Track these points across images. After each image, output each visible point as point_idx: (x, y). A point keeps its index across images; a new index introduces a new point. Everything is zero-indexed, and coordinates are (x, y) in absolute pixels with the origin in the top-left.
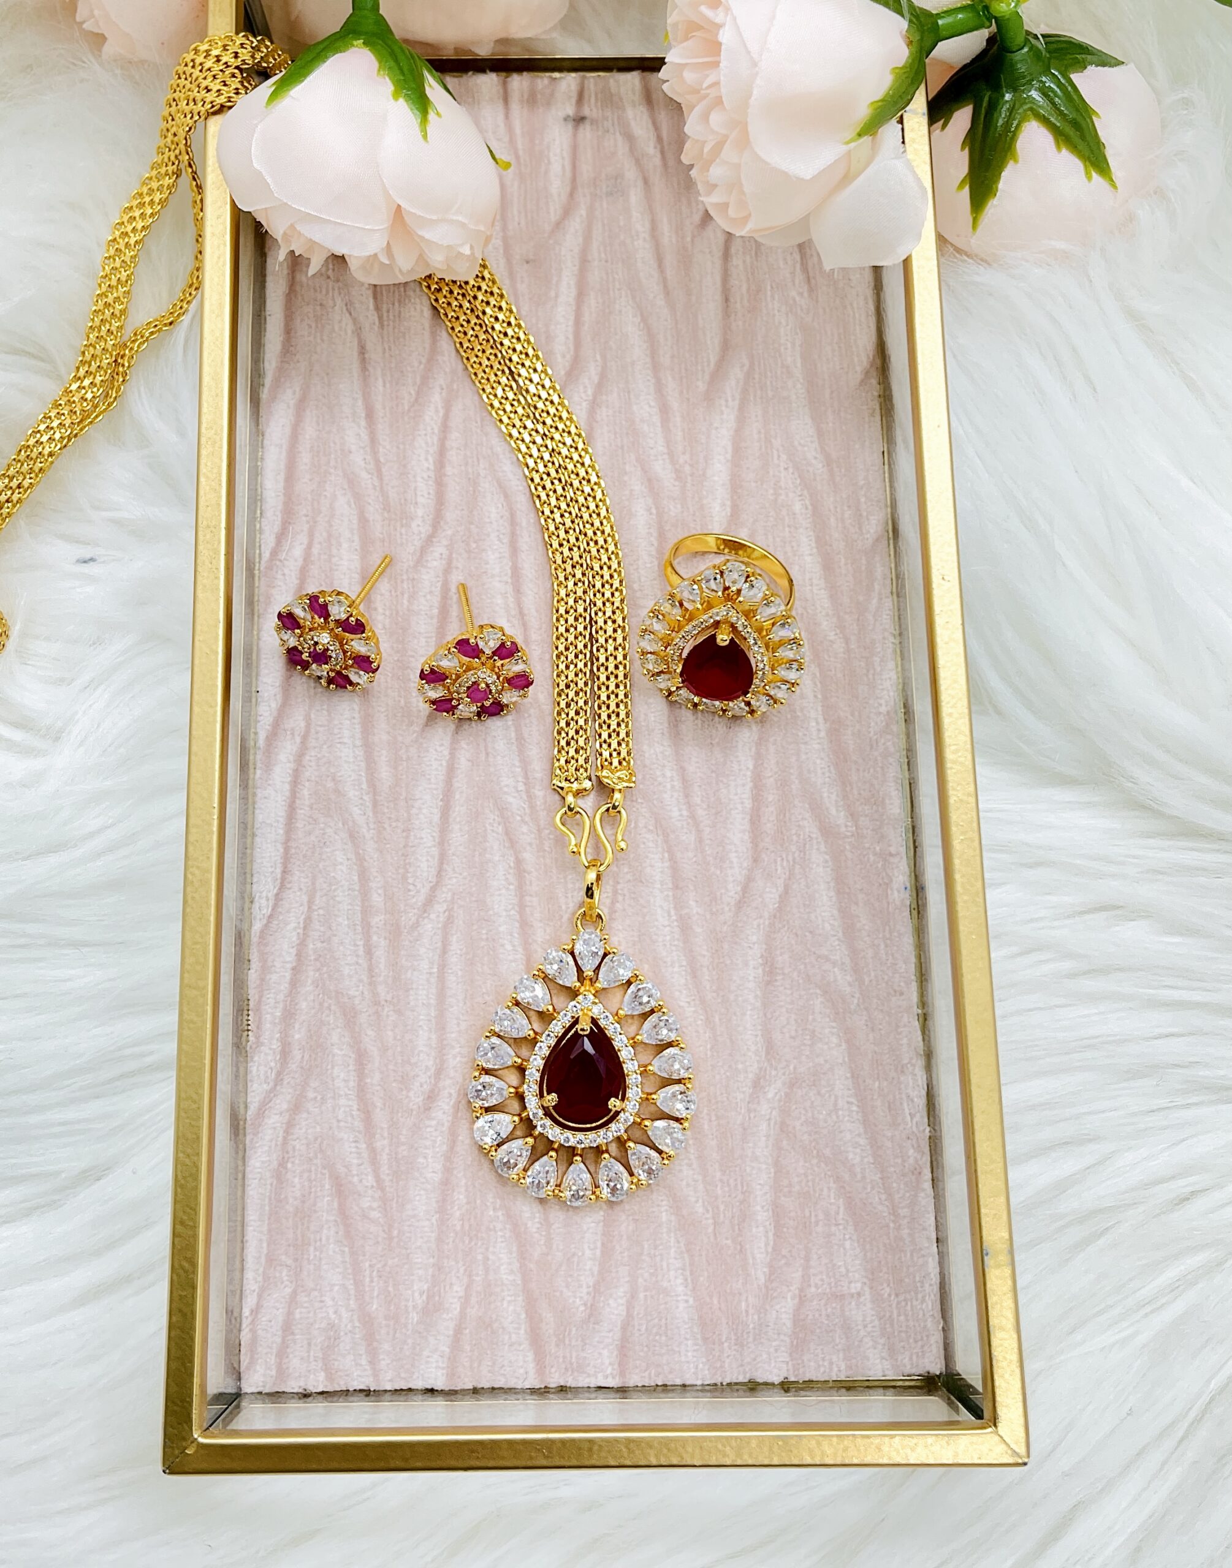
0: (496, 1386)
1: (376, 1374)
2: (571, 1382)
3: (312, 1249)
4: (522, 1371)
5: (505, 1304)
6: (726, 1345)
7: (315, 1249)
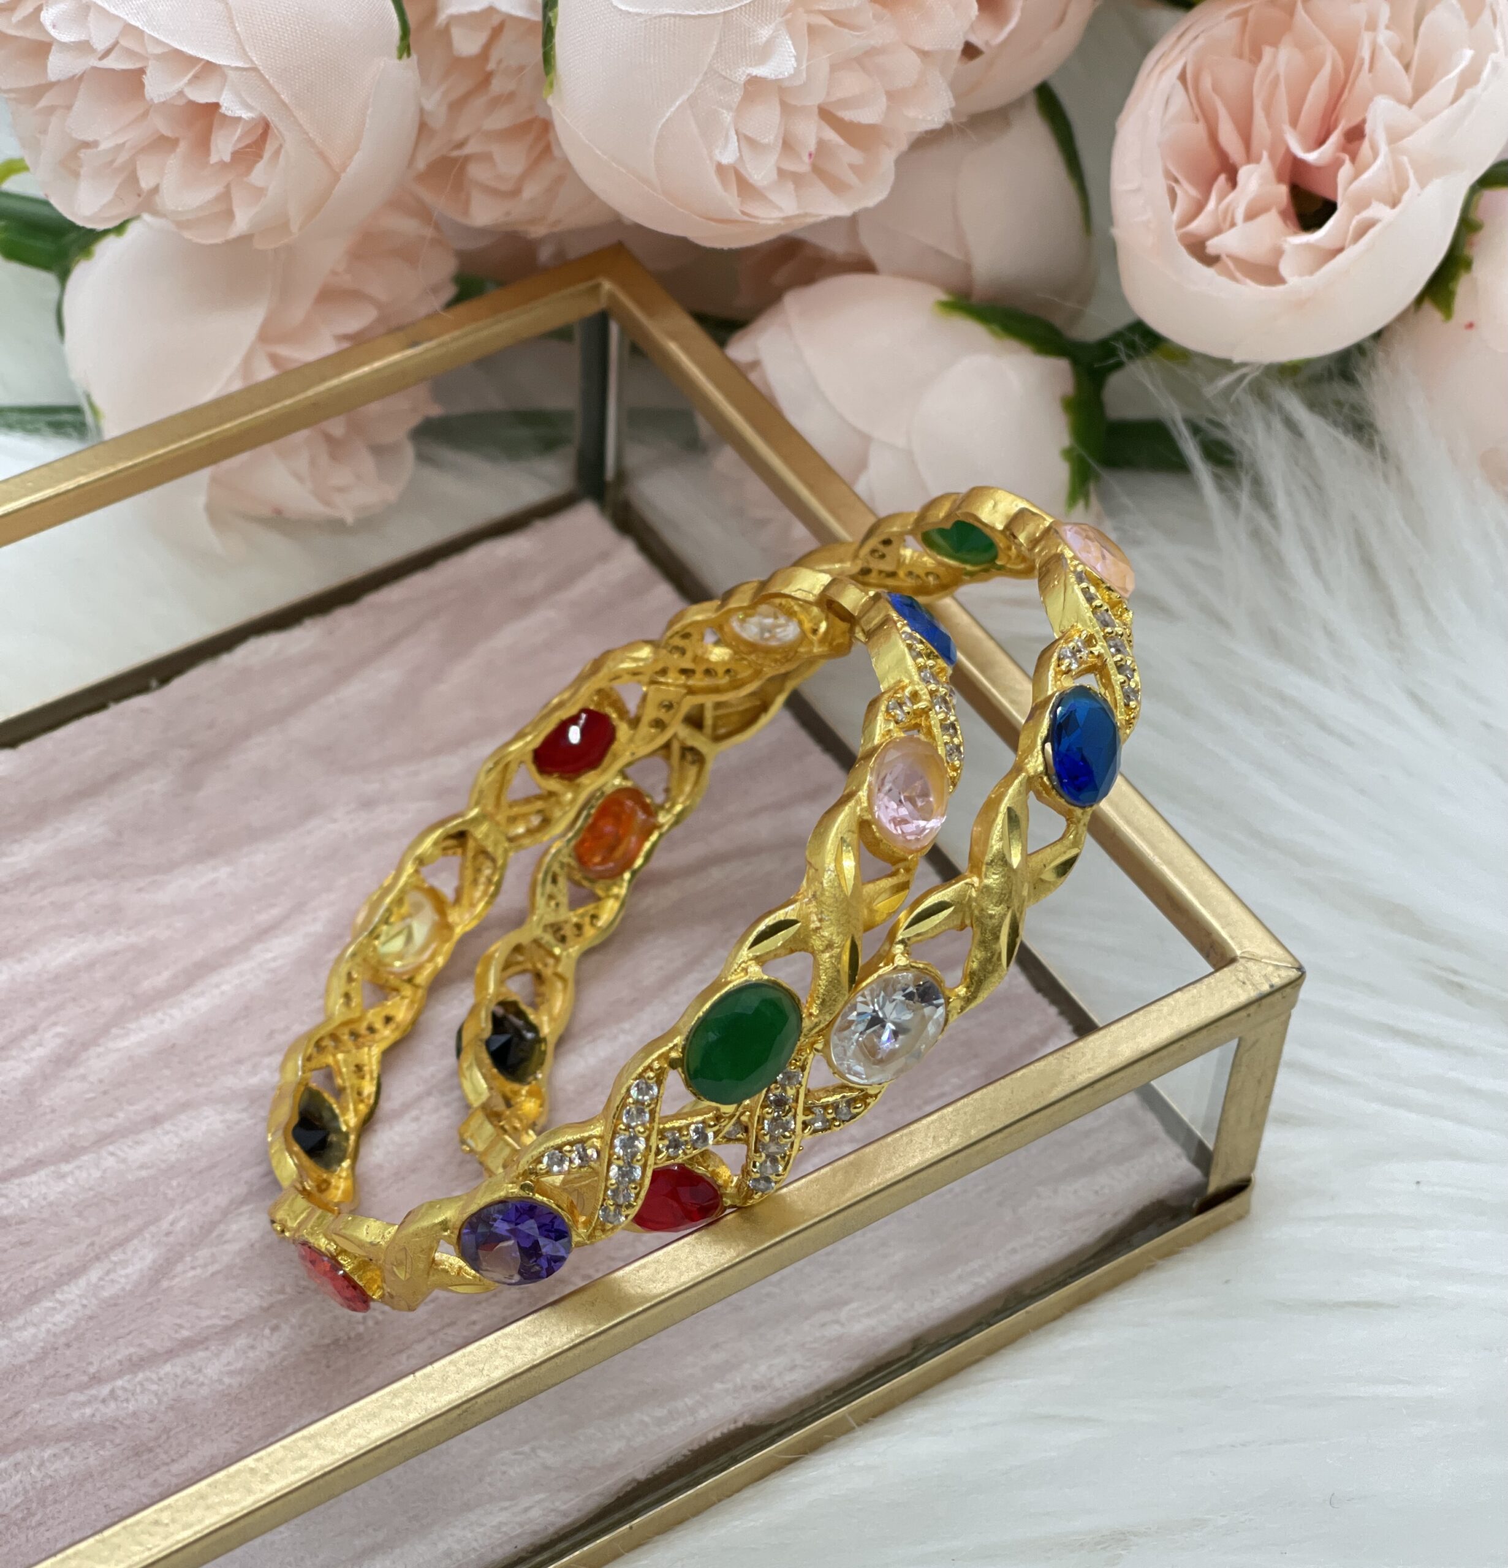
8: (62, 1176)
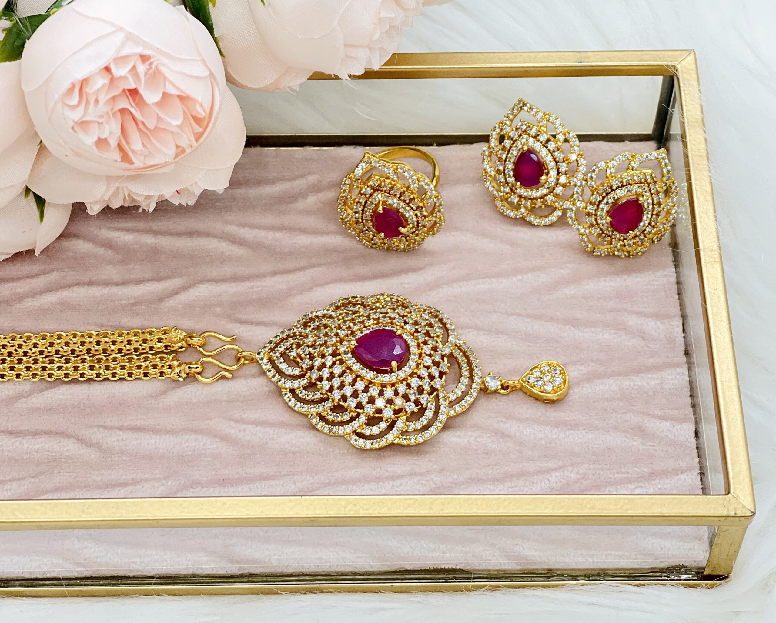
0: (689, 394)
1: (690, 469)
2: (683, 348)
4: (678, 377)
5: (635, 387)
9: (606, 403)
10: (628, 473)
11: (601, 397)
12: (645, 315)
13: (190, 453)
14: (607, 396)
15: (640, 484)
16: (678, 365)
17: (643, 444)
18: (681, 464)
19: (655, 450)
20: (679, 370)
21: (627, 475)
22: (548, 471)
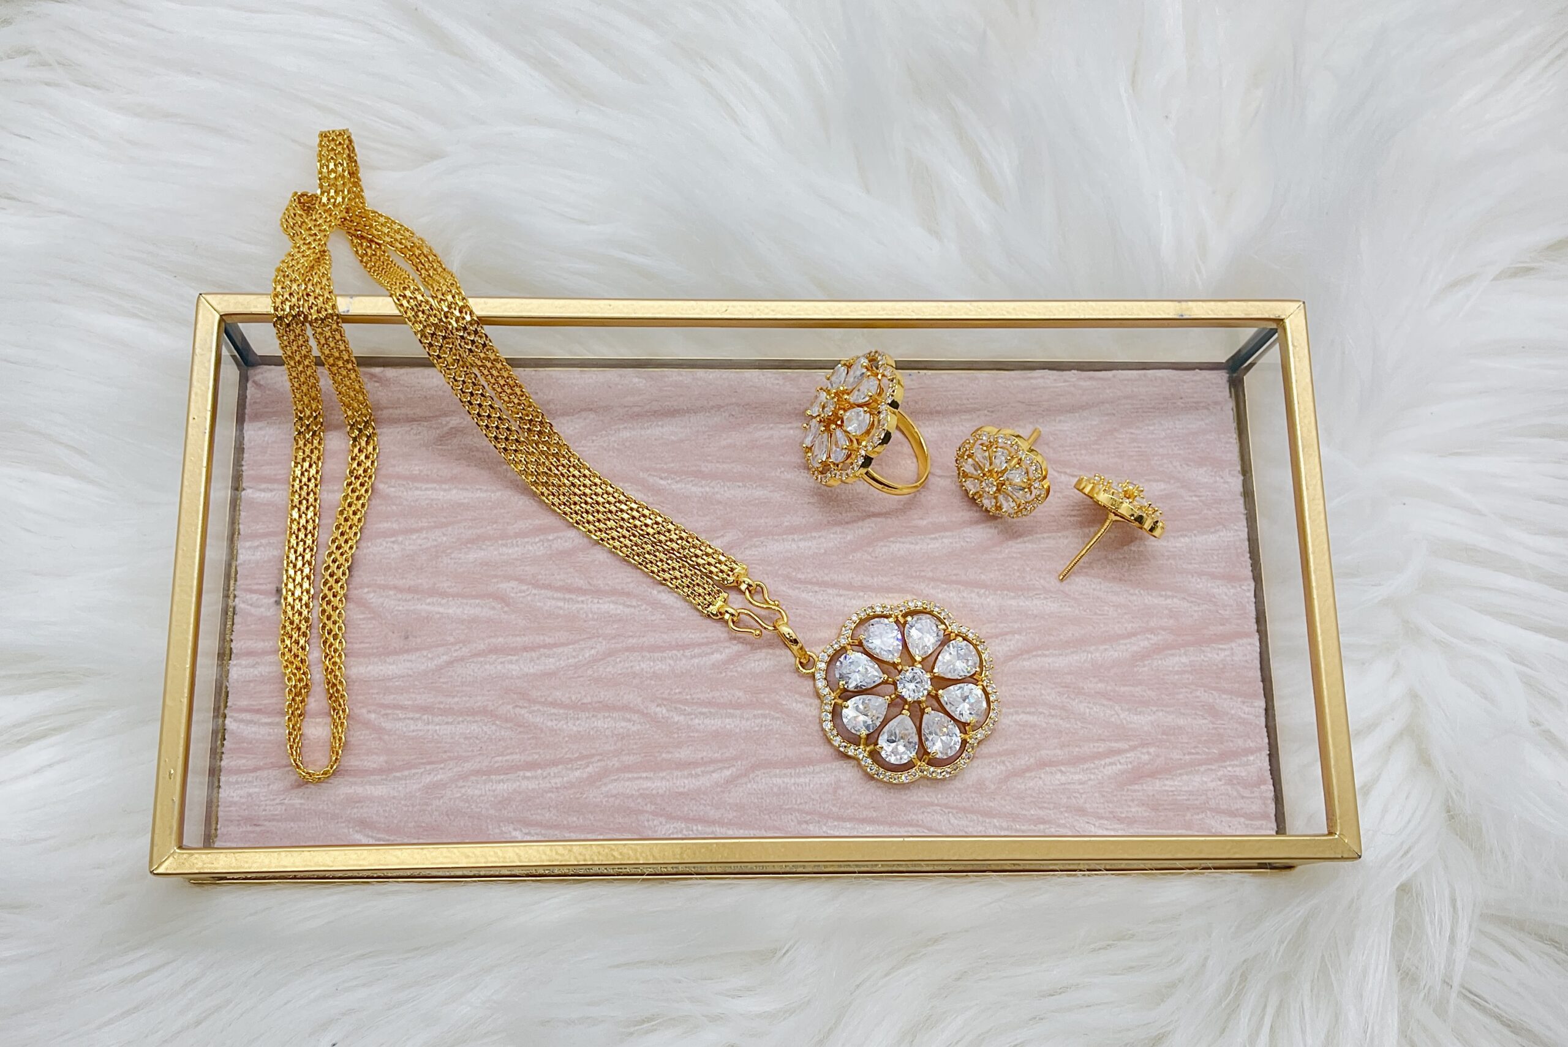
1: (1259, 750)
3: (1179, 798)
4: (1249, 647)
5: (1206, 659)
6: (1221, 510)
7: (1179, 795)
8: (841, 596)
9: (1176, 677)
10: (1198, 753)
11: (1171, 669)
12: (1213, 576)
13: (757, 729)
14: (1176, 669)
15: (1210, 767)
16: (1247, 635)
17: (1213, 723)
18: (1251, 745)
19: (1225, 729)
20: (1250, 640)
21: (1198, 757)
22: (1119, 752)
